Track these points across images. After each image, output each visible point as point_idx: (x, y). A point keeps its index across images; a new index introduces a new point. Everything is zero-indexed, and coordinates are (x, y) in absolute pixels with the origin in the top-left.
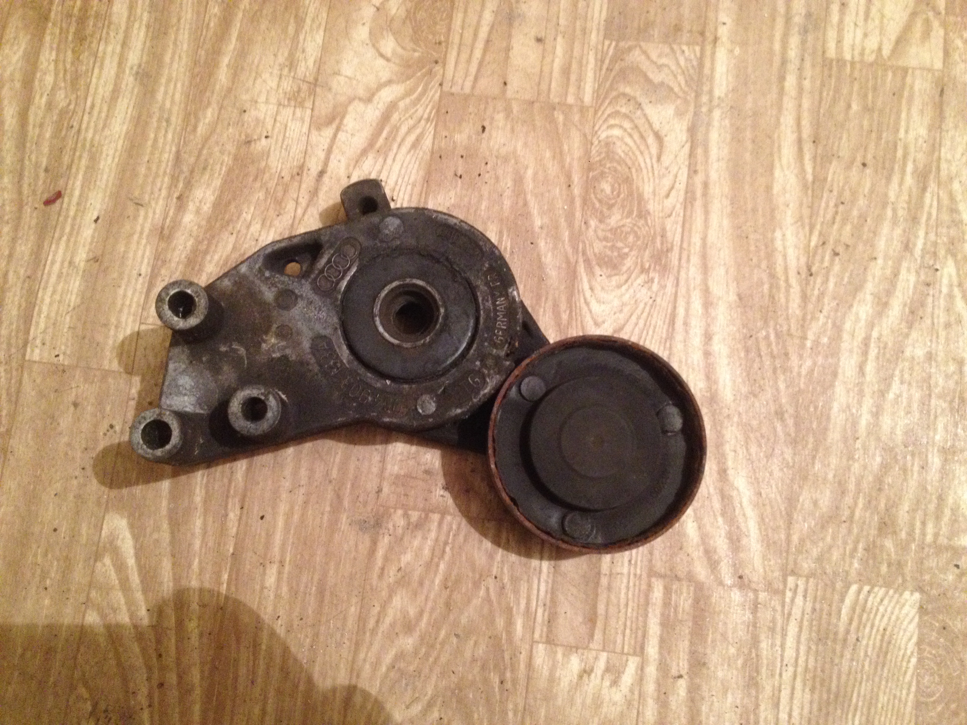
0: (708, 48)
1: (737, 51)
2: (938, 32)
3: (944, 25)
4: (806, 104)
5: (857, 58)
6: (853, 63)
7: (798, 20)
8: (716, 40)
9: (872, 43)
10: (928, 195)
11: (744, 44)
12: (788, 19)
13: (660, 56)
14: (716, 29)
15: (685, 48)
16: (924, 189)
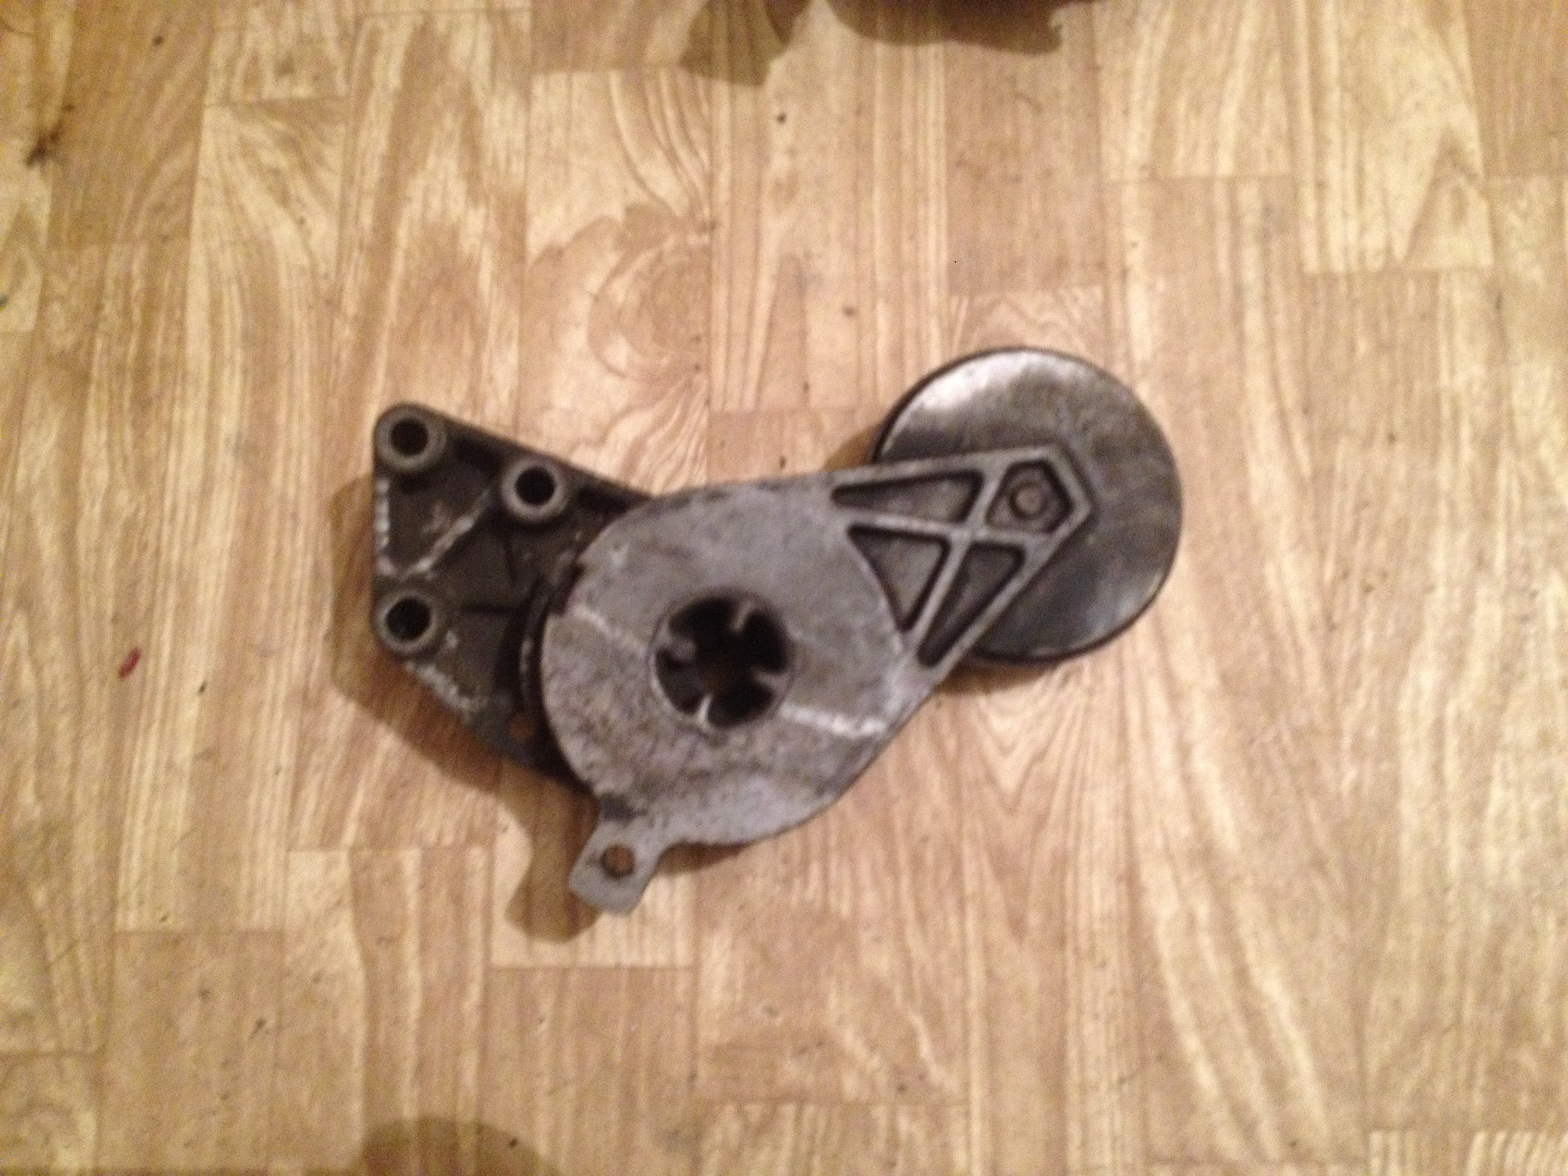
0: (1115, 288)
1: (1161, 285)
2: (1478, 209)
3: (1486, 193)
4: (1284, 353)
5: (1355, 267)
6: (1349, 277)
7: (1251, 220)
8: (1124, 273)
9: (1375, 241)
10: (1502, 475)
11: (1171, 272)
12: (1235, 221)
13: (1041, 309)
14: (1122, 254)
15: (1079, 292)
16: (1494, 464)
